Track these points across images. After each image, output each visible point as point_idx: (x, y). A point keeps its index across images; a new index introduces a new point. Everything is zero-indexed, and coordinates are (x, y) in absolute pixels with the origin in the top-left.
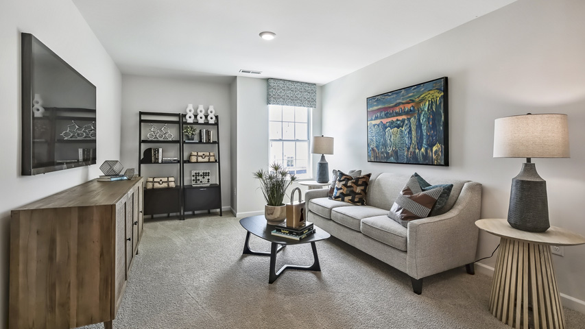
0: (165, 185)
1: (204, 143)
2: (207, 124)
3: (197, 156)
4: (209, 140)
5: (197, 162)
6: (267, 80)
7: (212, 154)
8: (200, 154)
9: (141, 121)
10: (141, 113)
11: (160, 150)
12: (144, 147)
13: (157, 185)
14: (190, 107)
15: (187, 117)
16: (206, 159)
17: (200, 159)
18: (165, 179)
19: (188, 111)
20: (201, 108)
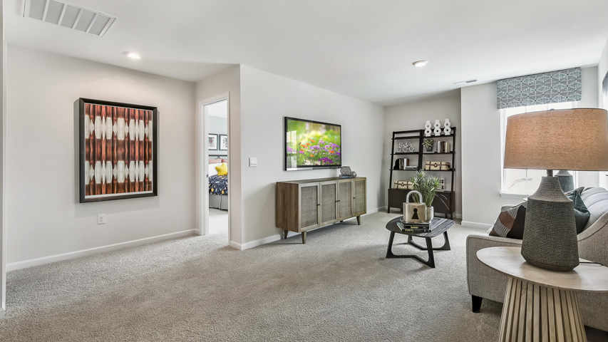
0: (405, 187)
1: (438, 153)
2: (443, 136)
3: (430, 165)
4: (444, 150)
5: (430, 170)
6: (496, 82)
7: (443, 163)
8: (432, 163)
9: (393, 139)
10: (394, 133)
11: (405, 160)
12: (396, 157)
13: (400, 187)
14: (428, 123)
15: (426, 132)
16: (438, 168)
17: (432, 168)
18: (405, 183)
19: (426, 127)
20: (437, 122)
